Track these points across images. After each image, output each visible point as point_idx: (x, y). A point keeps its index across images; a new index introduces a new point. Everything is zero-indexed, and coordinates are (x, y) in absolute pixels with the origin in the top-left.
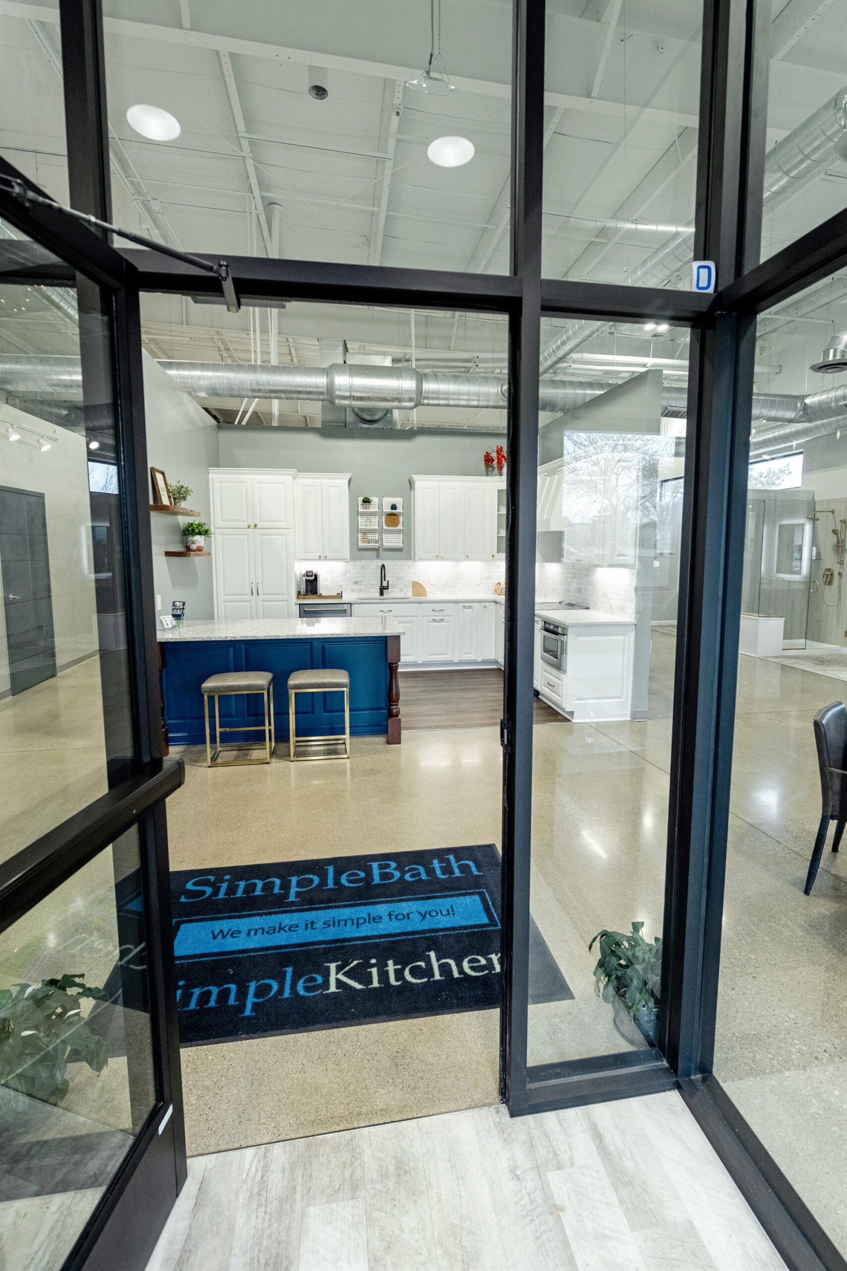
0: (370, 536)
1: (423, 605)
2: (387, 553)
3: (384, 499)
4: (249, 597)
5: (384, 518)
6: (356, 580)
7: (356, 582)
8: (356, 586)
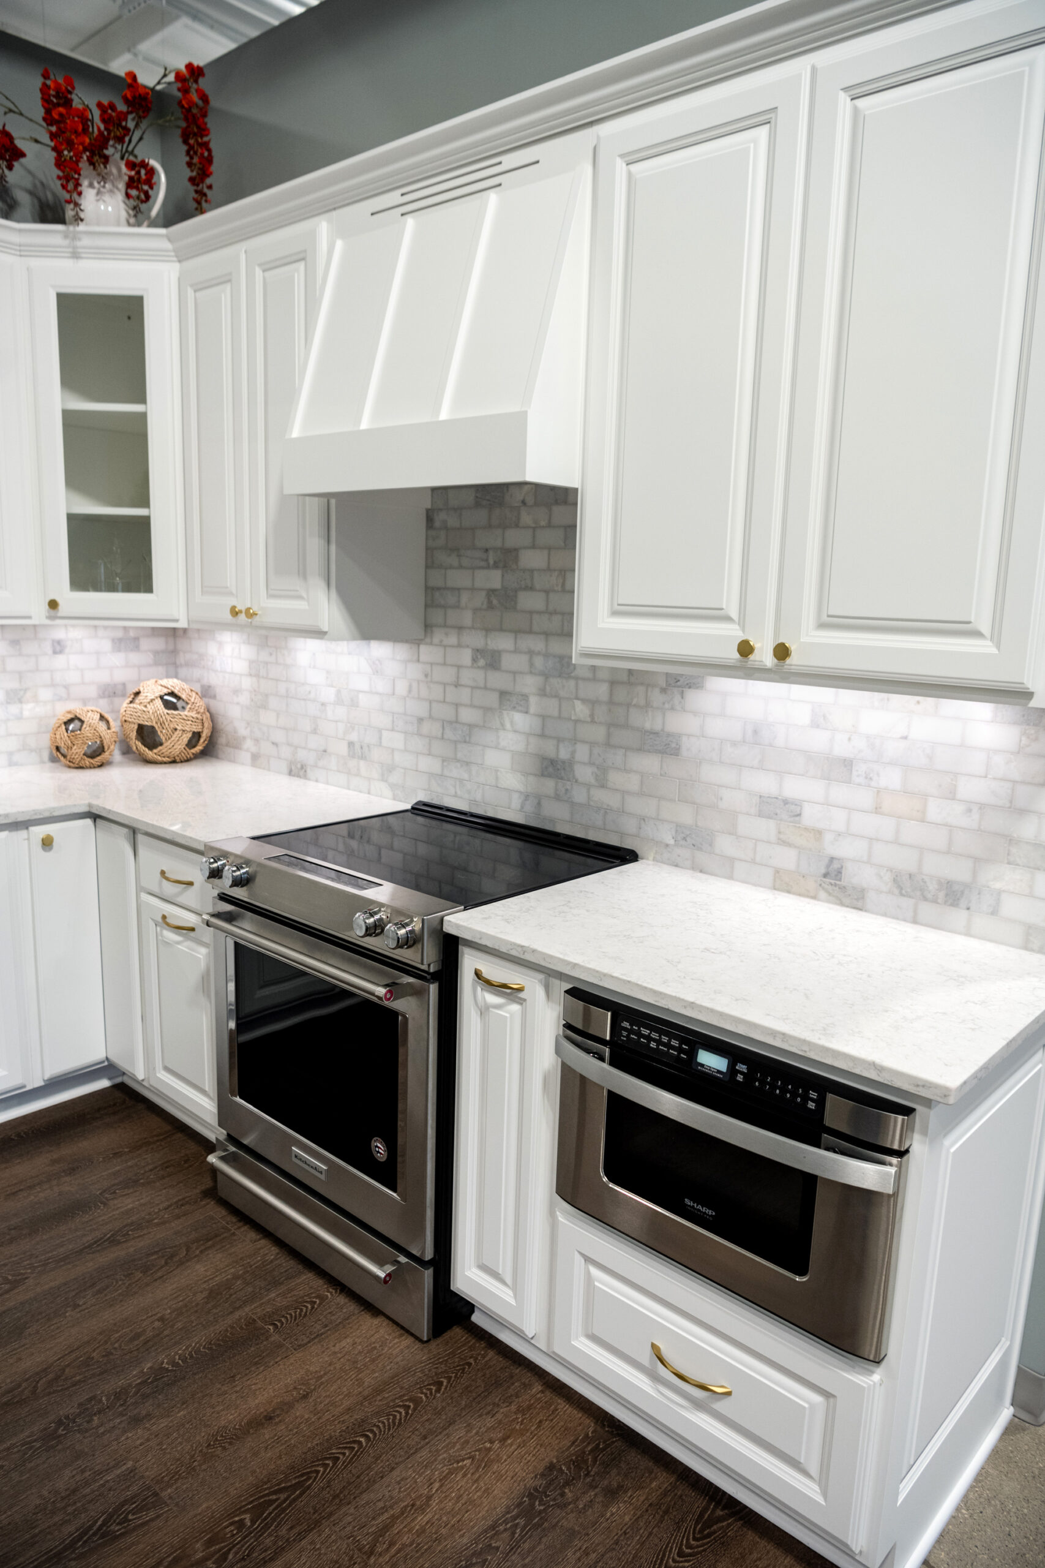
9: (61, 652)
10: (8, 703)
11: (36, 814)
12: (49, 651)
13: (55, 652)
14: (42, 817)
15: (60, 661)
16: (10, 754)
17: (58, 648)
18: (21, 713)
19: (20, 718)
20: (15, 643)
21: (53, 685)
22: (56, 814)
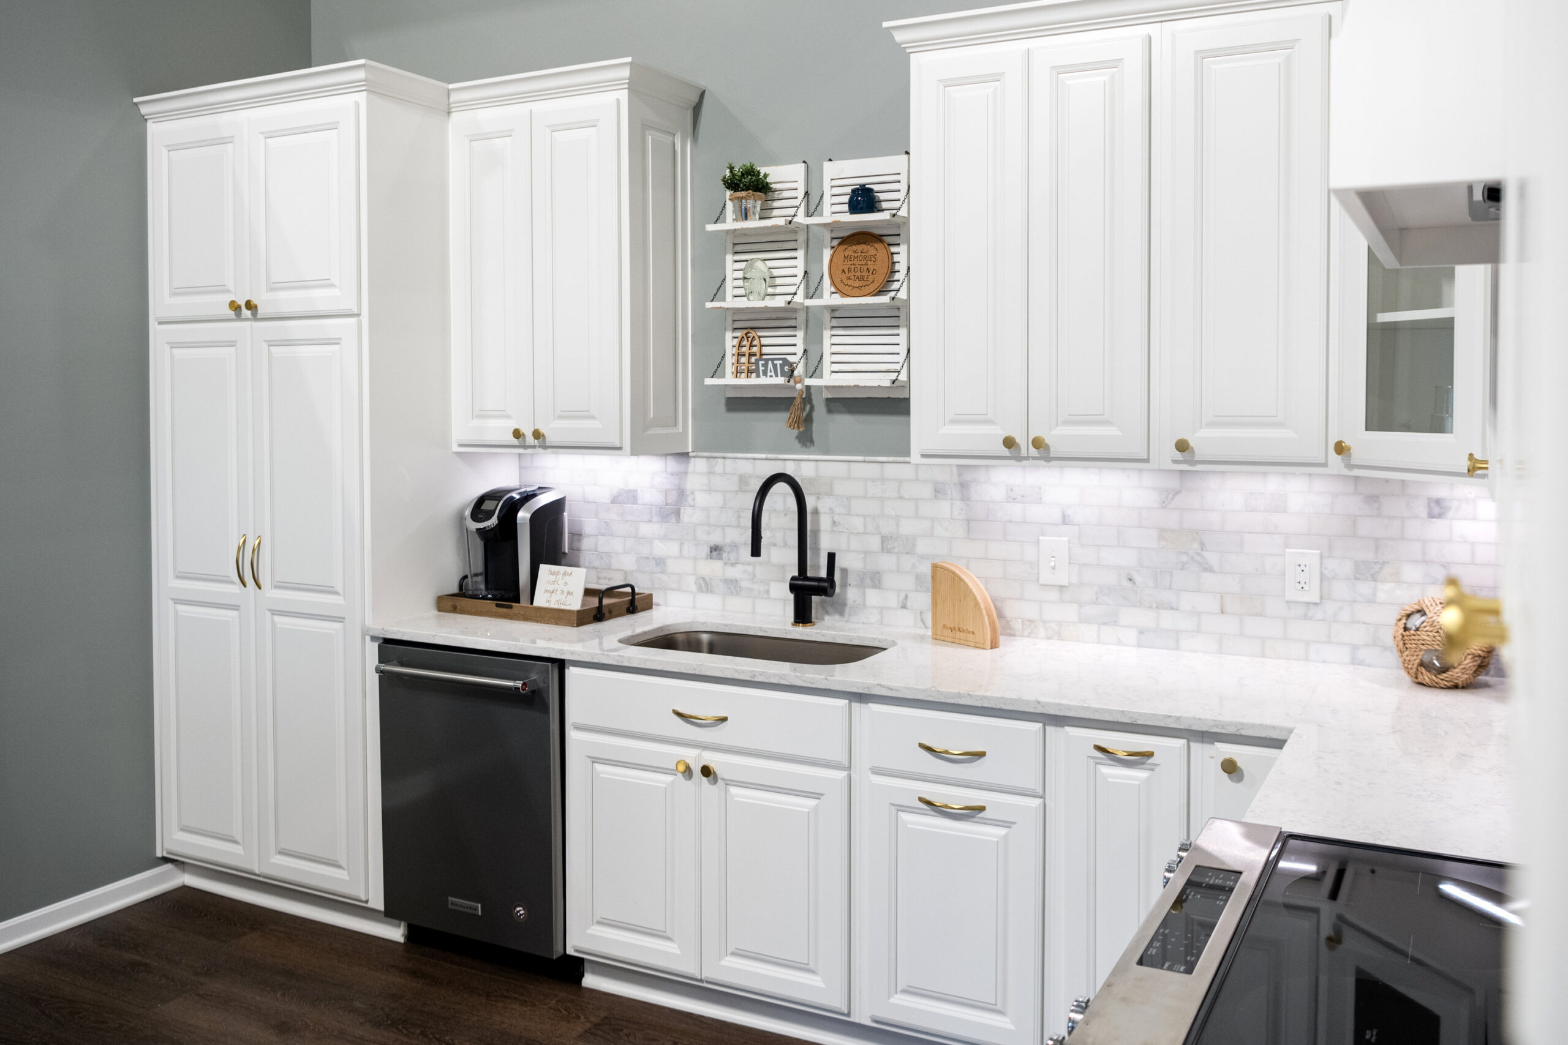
0: (773, 343)
1: (874, 707)
2: (845, 422)
3: (830, 170)
4: (236, 588)
5: (827, 254)
6: (716, 539)
7: (716, 550)
8: (714, 568)
9: (1440, 516)
10: (1356, 578)
11: (1217, 726)
12: (1424, 514)
13: (1431, 516)
14: (1223, 731)
15: (1438, 528)
16: (1355, 648)
17: (1436, 510)
18: (1374, 595)
19: (1371, 601)
20: (1372, 499)
21: (1425, 561)
22: (1244, 732)
